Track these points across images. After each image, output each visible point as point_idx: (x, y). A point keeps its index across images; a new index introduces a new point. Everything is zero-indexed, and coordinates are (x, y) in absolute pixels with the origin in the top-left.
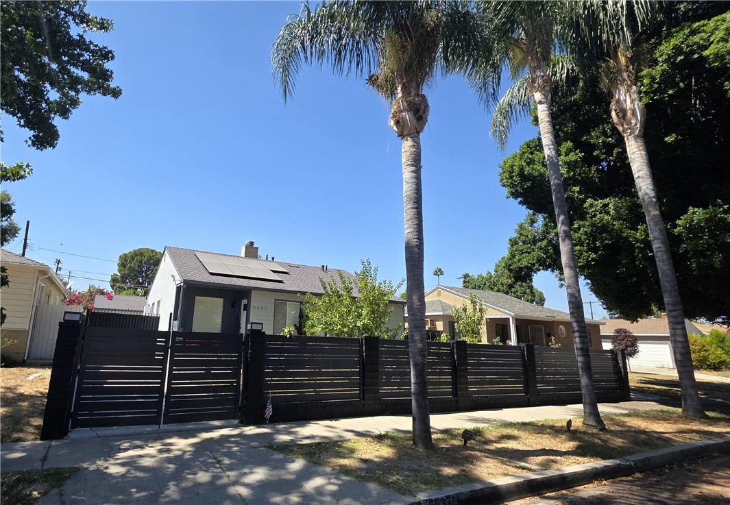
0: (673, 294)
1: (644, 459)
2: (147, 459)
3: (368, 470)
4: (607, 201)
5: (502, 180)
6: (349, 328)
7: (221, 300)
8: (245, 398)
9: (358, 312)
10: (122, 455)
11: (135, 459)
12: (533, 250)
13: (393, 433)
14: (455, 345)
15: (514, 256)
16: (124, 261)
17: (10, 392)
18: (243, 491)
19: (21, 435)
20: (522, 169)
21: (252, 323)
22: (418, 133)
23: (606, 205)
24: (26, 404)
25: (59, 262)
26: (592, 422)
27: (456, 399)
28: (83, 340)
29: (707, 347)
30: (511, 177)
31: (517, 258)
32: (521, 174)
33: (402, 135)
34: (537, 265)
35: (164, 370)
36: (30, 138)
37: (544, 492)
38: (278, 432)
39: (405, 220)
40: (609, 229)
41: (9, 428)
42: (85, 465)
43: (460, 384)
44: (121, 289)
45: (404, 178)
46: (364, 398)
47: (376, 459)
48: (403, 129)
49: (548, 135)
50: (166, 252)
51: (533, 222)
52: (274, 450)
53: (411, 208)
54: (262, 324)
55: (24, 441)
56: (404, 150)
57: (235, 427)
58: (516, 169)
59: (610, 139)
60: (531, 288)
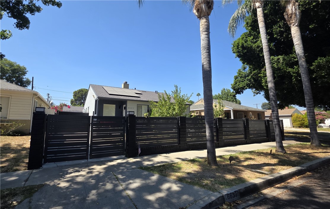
0: (310, 95)
1: (310, 166)
2: (80, 177)
3: (191, 178)
4: (280, 56)
5: (233, 50)
6: (170, 114)
7: (114, 106)
8: (127, 145)
9: (173, 108)
10: (68, 176)
11: (74, 178)
12: (245, 80)
13: (196, 158)
14: (217, 119)
15: (236, 83)
16: (75, 94)
17: (19, 147)
18: (130, 193)
19: (18, 168)
20: (243, 44)
21: (129, 112)
22: (208, 15)
23: (279, 59)
24: (25, 152)
25: (49, 94)
26: (280, 150)
27: (218, 142)
28: (47, 121)
29: (304, 119)
30: (238, 48)
31: (238, 84)
32: (243, 46)
33: (200, 17)
34: (246, 87)
35: (88, 134)
36: (15, 23)
37: (275, 185)
38: (144, 160)
39: (202, 59)
40: (281, 69)
41: (12, 165)
42: (48, 183)
43: (220, 136)
44: (75, 105)
45: (201, 38)
46: (180, 144)
47: (192, 172)
48: (201, 13)
49: (262, 23)
50: (90, 87)
51: (245, 68)
52: (143, 169)
53: (205, 52)
54: (134, 112)
55: (19, 171)
56: (202, 24)
57: (124, 159)
58: (240, 44)
59: (282, 29)
60: (236, 99)
